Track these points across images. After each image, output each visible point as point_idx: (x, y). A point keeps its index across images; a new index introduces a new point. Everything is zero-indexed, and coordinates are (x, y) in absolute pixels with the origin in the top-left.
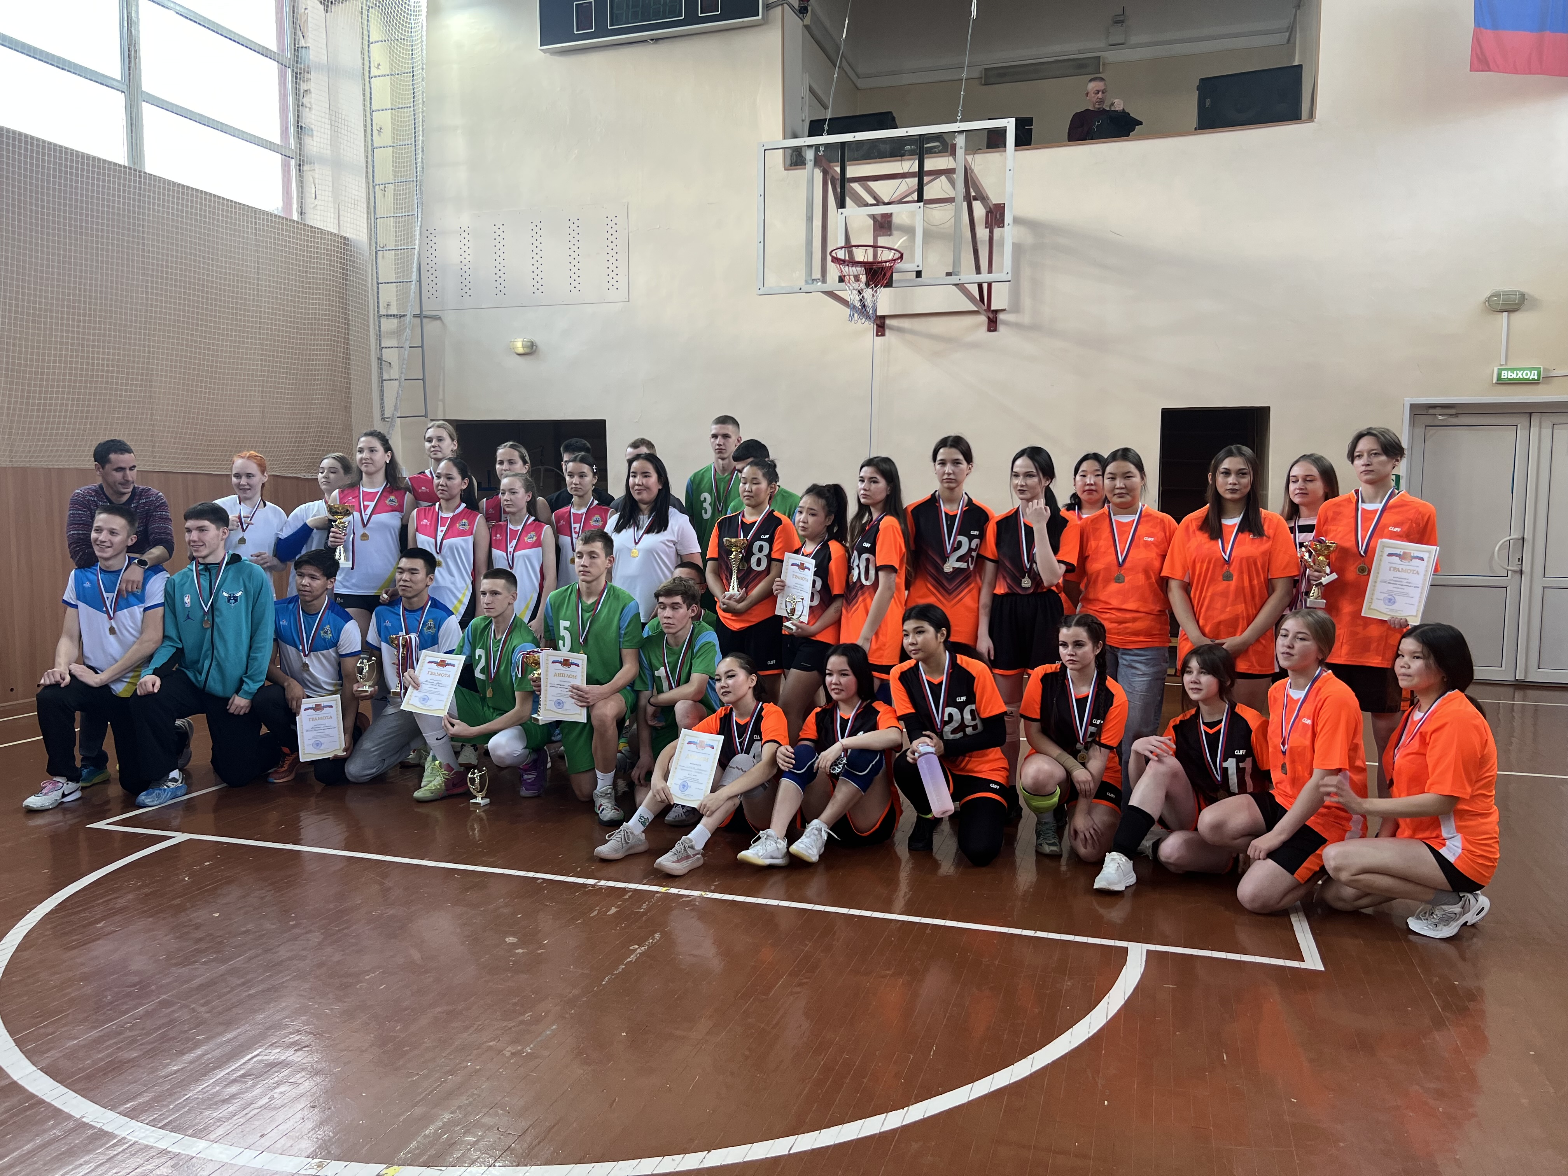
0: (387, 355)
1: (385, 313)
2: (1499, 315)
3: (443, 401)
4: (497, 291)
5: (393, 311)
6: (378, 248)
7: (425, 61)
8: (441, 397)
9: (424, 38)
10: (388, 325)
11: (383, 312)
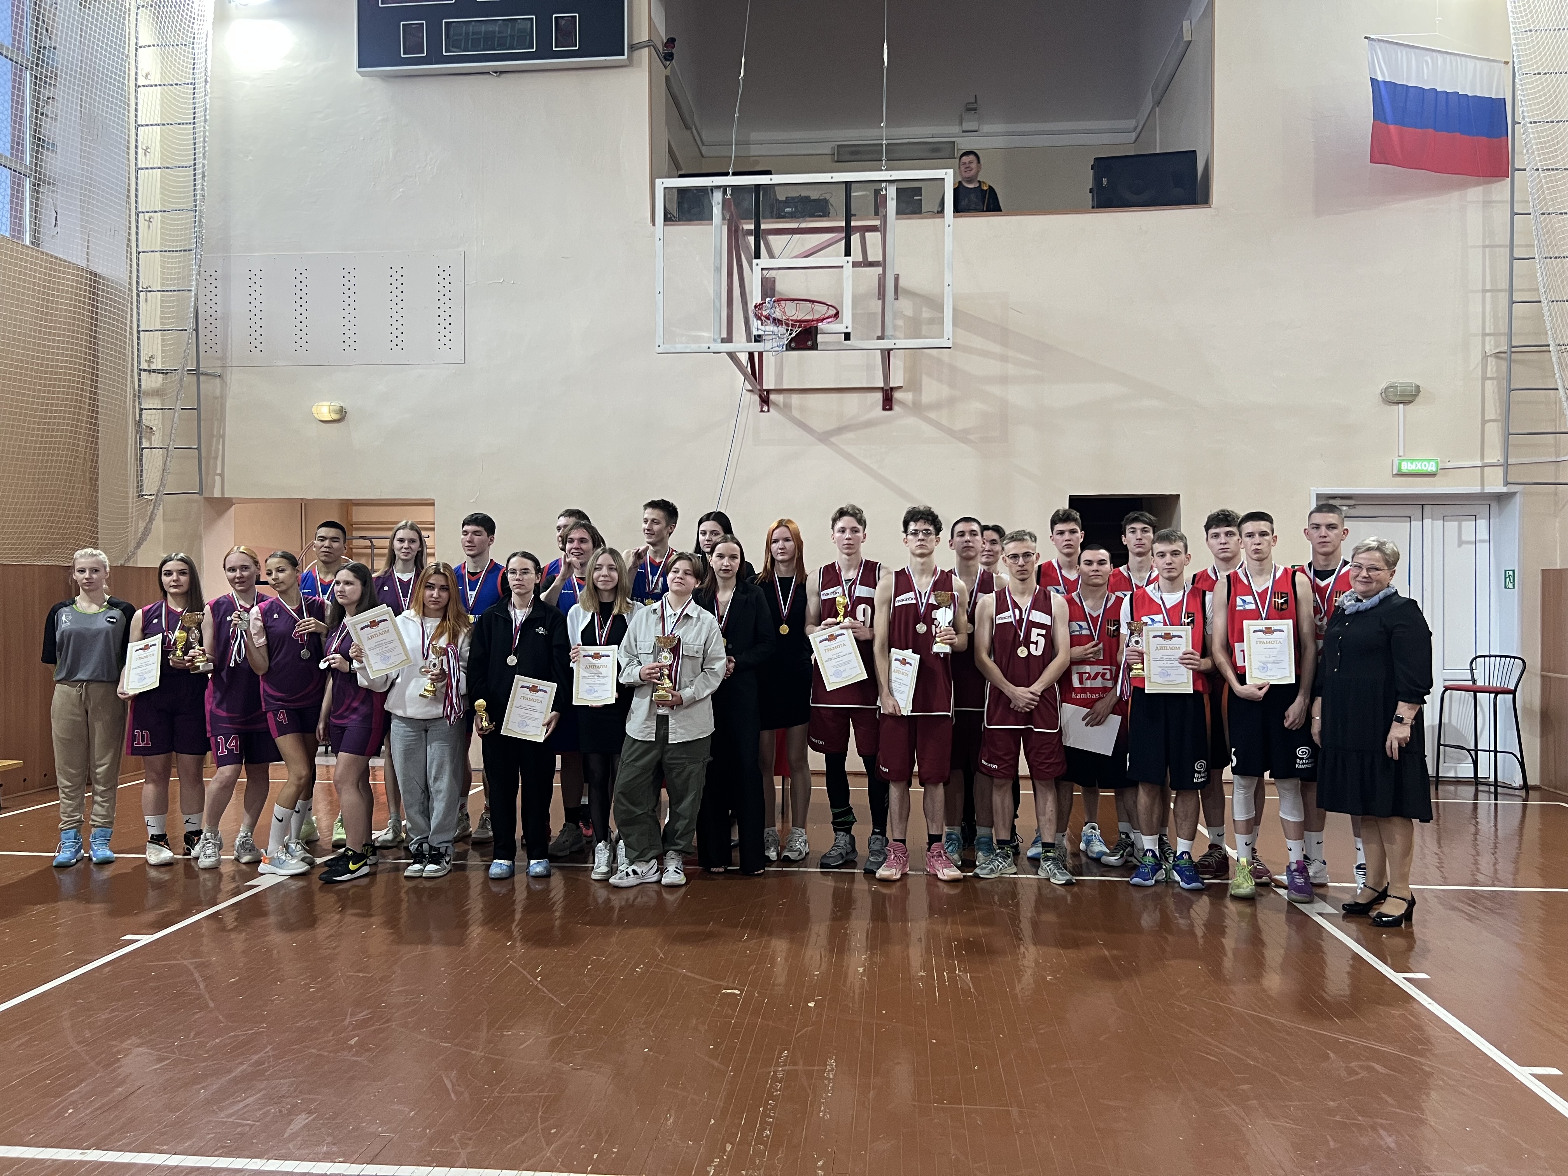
0: (148, 418)
1: (146, 368)
2: (1395, 407)
3: (222, 475)
4: (297, 346)
5: (157, 365)
6: (140, 289)
7: (209, 74)
8: (219, 471)
9: (209, 48)
10: (150, 382)
11: (144, 366)
